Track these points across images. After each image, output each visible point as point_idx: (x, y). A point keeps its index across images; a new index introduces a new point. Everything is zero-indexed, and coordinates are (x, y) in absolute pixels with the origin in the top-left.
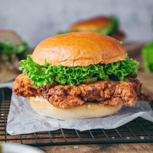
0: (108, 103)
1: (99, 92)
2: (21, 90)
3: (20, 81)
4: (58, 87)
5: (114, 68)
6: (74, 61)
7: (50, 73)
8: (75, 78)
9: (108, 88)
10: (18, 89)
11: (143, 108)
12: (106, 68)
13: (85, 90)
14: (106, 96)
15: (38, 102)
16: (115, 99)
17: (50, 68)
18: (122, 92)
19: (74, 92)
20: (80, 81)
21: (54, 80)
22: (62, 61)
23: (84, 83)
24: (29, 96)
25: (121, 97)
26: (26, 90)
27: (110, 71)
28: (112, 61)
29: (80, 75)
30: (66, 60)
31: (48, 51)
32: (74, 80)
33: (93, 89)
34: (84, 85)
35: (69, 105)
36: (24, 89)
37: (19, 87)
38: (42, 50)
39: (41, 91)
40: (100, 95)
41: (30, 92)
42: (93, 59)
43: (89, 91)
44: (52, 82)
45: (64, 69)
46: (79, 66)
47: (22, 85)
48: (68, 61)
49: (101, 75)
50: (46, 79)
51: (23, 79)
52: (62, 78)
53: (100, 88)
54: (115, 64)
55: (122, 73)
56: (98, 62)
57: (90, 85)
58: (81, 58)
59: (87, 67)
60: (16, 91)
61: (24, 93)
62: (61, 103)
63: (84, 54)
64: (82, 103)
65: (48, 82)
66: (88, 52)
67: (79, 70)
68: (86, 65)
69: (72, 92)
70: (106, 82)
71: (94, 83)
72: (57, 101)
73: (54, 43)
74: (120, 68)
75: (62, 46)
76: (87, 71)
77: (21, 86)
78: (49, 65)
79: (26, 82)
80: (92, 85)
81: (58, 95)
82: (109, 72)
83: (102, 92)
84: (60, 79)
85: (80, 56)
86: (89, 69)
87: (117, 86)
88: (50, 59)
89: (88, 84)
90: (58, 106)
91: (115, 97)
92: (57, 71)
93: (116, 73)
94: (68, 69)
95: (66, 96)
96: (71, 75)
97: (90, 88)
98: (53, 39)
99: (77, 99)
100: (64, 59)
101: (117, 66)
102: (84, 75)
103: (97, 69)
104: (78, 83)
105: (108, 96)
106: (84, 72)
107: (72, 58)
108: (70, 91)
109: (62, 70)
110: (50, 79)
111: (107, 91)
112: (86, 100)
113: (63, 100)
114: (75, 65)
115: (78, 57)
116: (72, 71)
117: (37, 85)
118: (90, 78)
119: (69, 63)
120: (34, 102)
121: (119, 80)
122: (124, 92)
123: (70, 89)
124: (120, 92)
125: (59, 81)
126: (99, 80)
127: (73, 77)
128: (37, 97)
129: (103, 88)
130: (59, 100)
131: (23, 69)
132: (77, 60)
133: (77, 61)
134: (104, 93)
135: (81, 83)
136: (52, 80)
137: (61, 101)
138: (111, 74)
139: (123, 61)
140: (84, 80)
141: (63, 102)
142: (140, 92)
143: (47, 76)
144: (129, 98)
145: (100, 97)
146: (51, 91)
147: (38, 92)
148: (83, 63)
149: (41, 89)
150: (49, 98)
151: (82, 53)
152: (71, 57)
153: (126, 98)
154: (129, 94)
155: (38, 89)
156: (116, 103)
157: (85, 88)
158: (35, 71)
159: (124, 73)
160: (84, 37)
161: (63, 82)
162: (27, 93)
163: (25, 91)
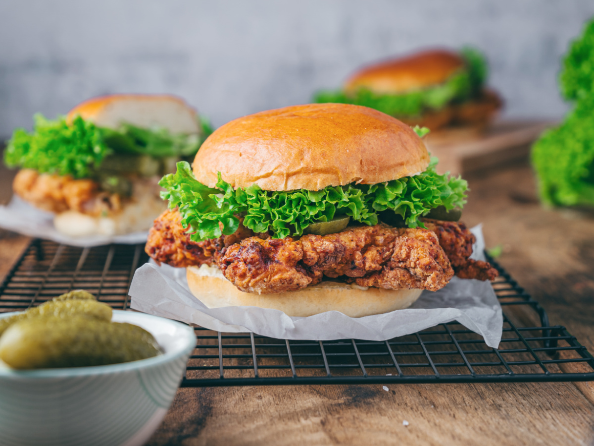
0: (376, 282)
1: (352, 255)
2: (166, 248)
3: (164, 228)
4: (248, 242)
5: (391, 194)
6: (289, 176)
7: (231, 207)
8: (291, 219)
9: (377, 245)
10: (159, 247)
11: (477, 299)
12: (372, 195)
13: (314, 249)
14: (367, 265)
15: (204, 278)
16: (391, 274)
17: (228, 194)
18: (408, 256)
19: (287, 254)
20: (303, 228)
21: (241, 225)
22: (258, 178)
23: (315, 233)
24: (186, 265)
25: (406, 269)
26: (179, 250)
27: (382, 203)
28: (384, 178)
29: (304, 213)
30: (268, 175)
31: (229, 151)
32: (287, 225)
33: (336, 248)
34: (313, 238)
35: (271, 287)
36: (173, 247)
37: (161, 241)
38: (215, 151)
39: (212, 251)
40: (353, 262)
41: (188, 255)
42: (336, 173)
43: (326, 253)
44: (235, 229)
45: (264, 196)
46: (299, 191)
47: (169, 236)
48: (273, 177)
49: (355, 211)
50: (220, 223)
51: (170, 221)
52: (259, 218)
53: (353, 244)
54: (393, 184)
55: (412, 207)
56: (350, 181)
57: (327, 237)
58: (306, 171)
59: (320, 191)
60: (153, 250)
61: (174, 257)
62: (253, 281)
63: (314, 159)
64: (305, 281)
65: (227, 229)
66: (324, 155)
67: (299, 200)
68: (319, 187)
69: (281, 255)
70: (371, 230)
71: (339, 231)
72: (243, 276)
73: (244, 132)
74: (407, 195)
75: (261, 141)
76: (320, 203)
77: (166, 239)
78: (226, 186)
79: (176, 229)
80: (334, 237)
81: (245, 261)
82: (379, 205)
83: (358, 255)
84: (254, 223)
85: (302, 165)
86: (324, 197)
87: (399, 241)
88: (232, 172)
89: (323, 236)
90: (246, 288)
91: (392, 269)
92: (246, 202)
93: (396, 208)
94: (274, 197)
95: (266, 263)
96: (280, 213)
97: (327, 244)
98: (244, 122)
99: (293, 270)
100: (262, 173)
101: (399, 191)
102: (312, 213)
103: (345, 197)
104: (298, 233)
105: (373, 266)
106: (312, 205)
107: (283, 170)
108: (276, 251)
109: (258, 200)
110: (231, 222)
111: (371, 254)
112: (317, 273)
113: (257, 274)
114: (291, 186)
115: (297, 168)
116: (283, 203)
117: (199, 237)
118: (329, 220)
119: (275, 182)
120: (196, 279)
121: (407, 227)
122: (414, 255)
123: (276, 246)
124: (404, 256)
125: (251, 227)
126: (354, 224)
127: (286, 217)
128: (204, 266)
129: (363, 244)
130: (249, 275)
131: (169, 196)
132: (294, 174)
133: (294, 177)
134: (364, 258)
135: (307, 233)
136: (235, 224)
137: (254, 276)
138: (384, 209)
139: (415, 177)
140: (314, 225)
141: (258, 278)
142: (467, 258)
143: (222, 215)
144: (427, 270)
145: (354, 268)
146: (232, 251)
147: (206, 253)
148: (309, 182)
149: (213, 246)
150: (226, 268)
151: (307, 157)
152: (279, 166)
153: (419, 271)
154: (426, 260)
155: (205, 246)
156: (395, 283)
157: (317, 244)
158: (195, 202)
159: (416, 207)
160: (318, 118)
161: (262, 229)
162: (179, 257)
163: (176, 252)
